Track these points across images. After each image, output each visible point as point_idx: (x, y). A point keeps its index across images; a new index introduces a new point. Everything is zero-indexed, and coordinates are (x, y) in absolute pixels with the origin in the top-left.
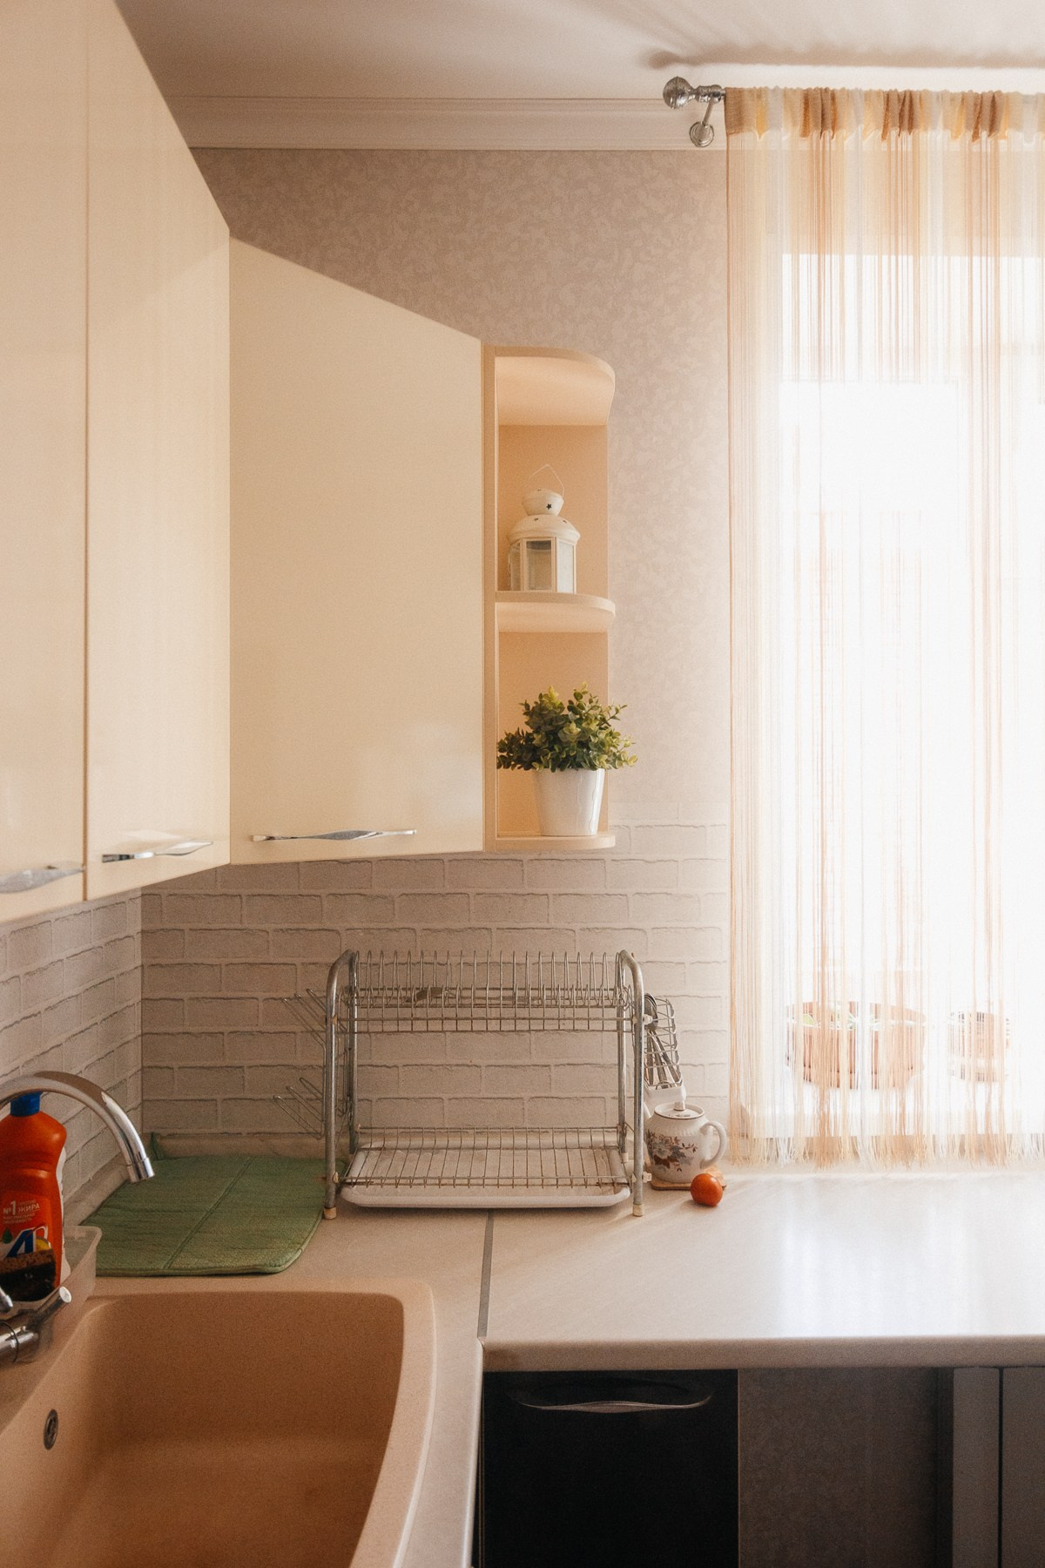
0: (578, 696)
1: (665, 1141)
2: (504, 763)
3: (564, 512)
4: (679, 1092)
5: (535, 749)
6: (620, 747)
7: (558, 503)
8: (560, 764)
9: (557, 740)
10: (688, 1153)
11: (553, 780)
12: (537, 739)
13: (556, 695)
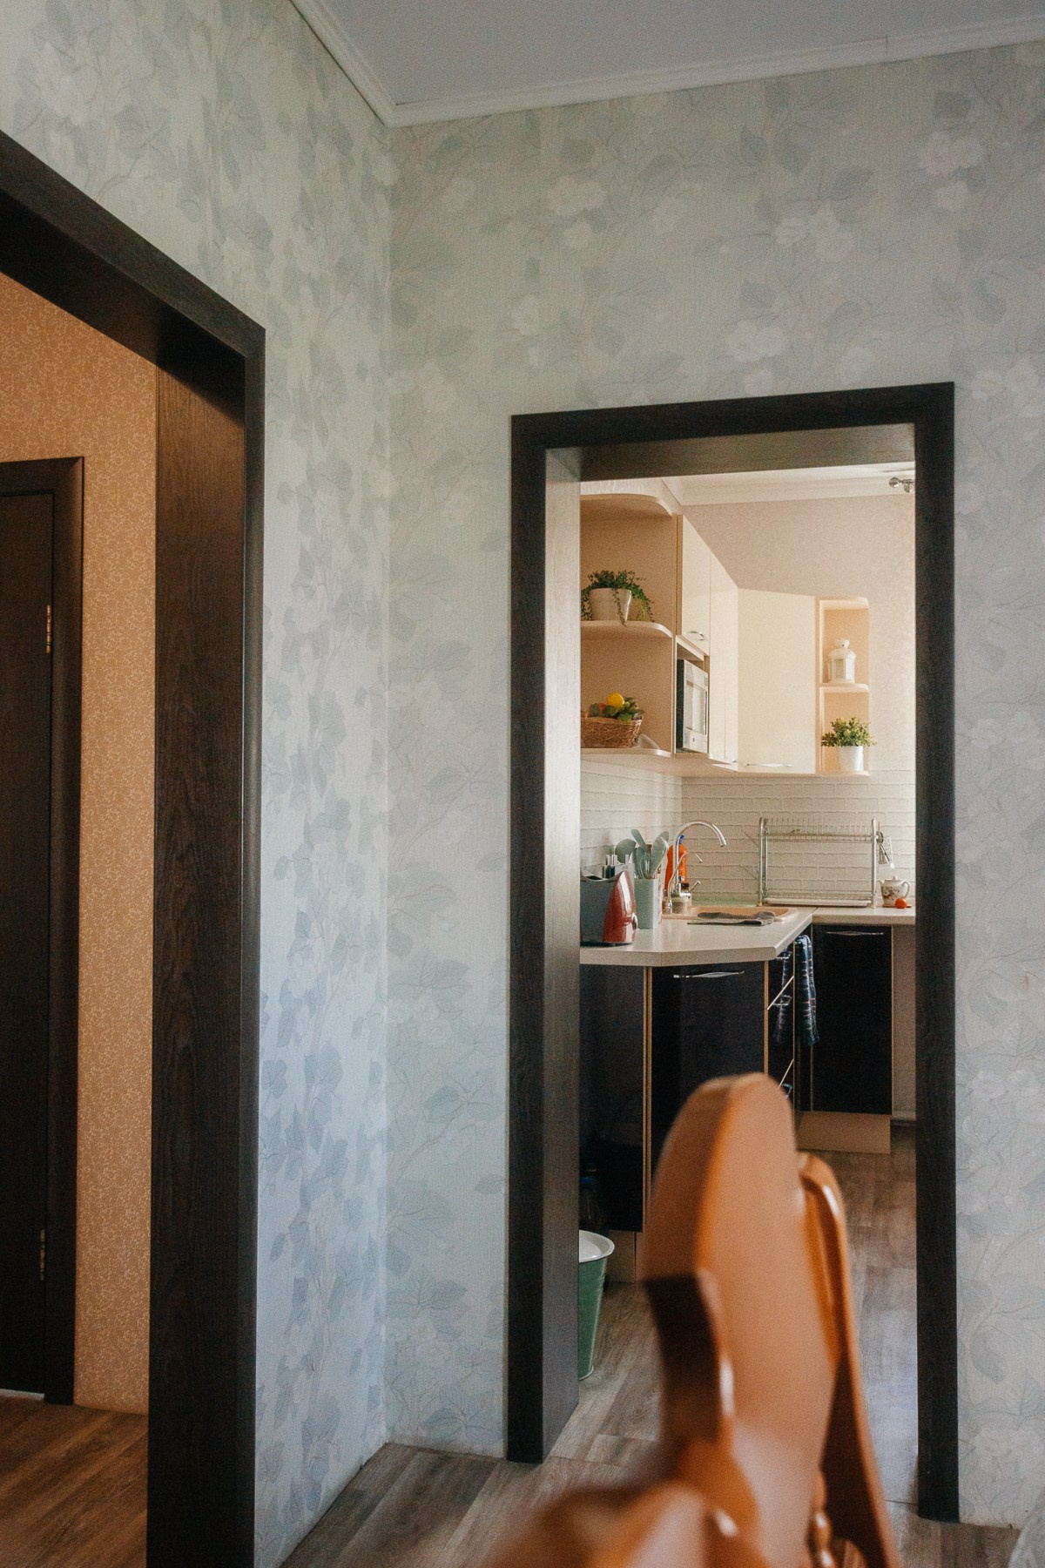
0: (853, 719)
1: (887, 888)
2: (824, 744)
3: (849, 648)
4: (889, 865)
5: (835, 739)
6: (869, 740)
7: (847, 644)
8: (844, 744)
9: (843, 736)
10: (896, 893)
11: (842, 750)
12: (836, 736)
13: (842, 719)
